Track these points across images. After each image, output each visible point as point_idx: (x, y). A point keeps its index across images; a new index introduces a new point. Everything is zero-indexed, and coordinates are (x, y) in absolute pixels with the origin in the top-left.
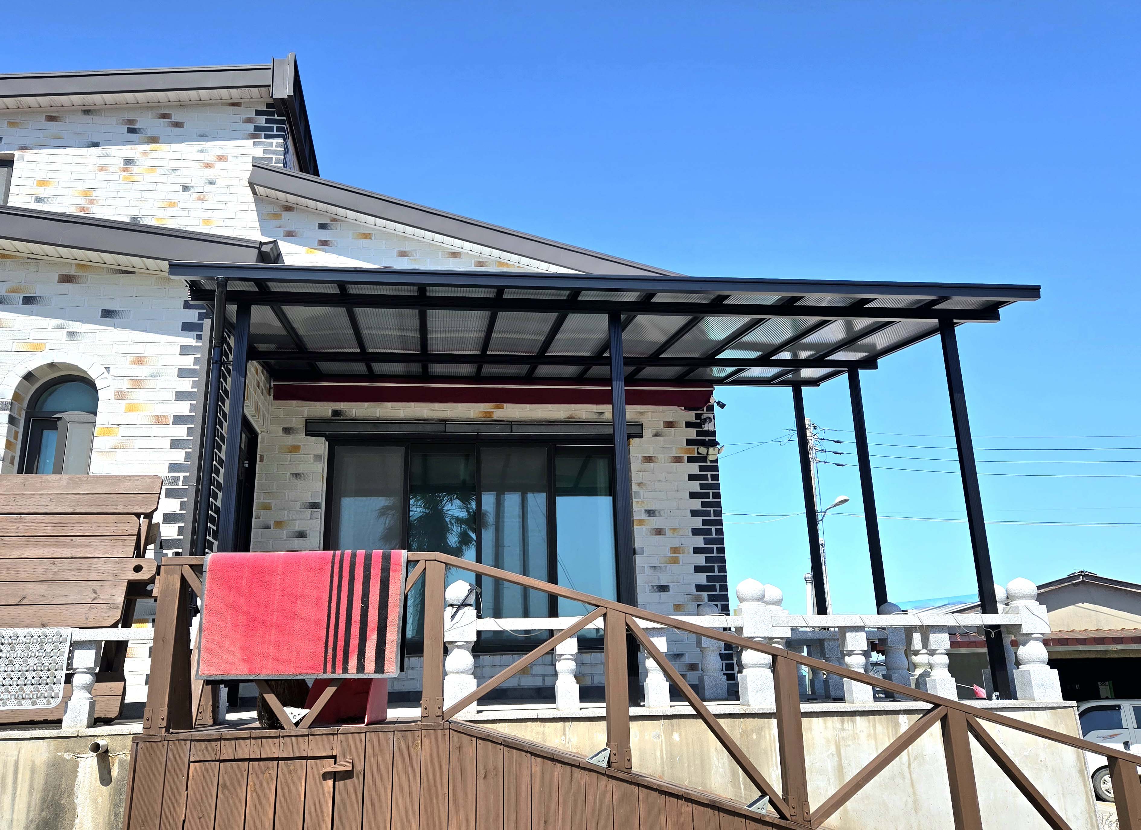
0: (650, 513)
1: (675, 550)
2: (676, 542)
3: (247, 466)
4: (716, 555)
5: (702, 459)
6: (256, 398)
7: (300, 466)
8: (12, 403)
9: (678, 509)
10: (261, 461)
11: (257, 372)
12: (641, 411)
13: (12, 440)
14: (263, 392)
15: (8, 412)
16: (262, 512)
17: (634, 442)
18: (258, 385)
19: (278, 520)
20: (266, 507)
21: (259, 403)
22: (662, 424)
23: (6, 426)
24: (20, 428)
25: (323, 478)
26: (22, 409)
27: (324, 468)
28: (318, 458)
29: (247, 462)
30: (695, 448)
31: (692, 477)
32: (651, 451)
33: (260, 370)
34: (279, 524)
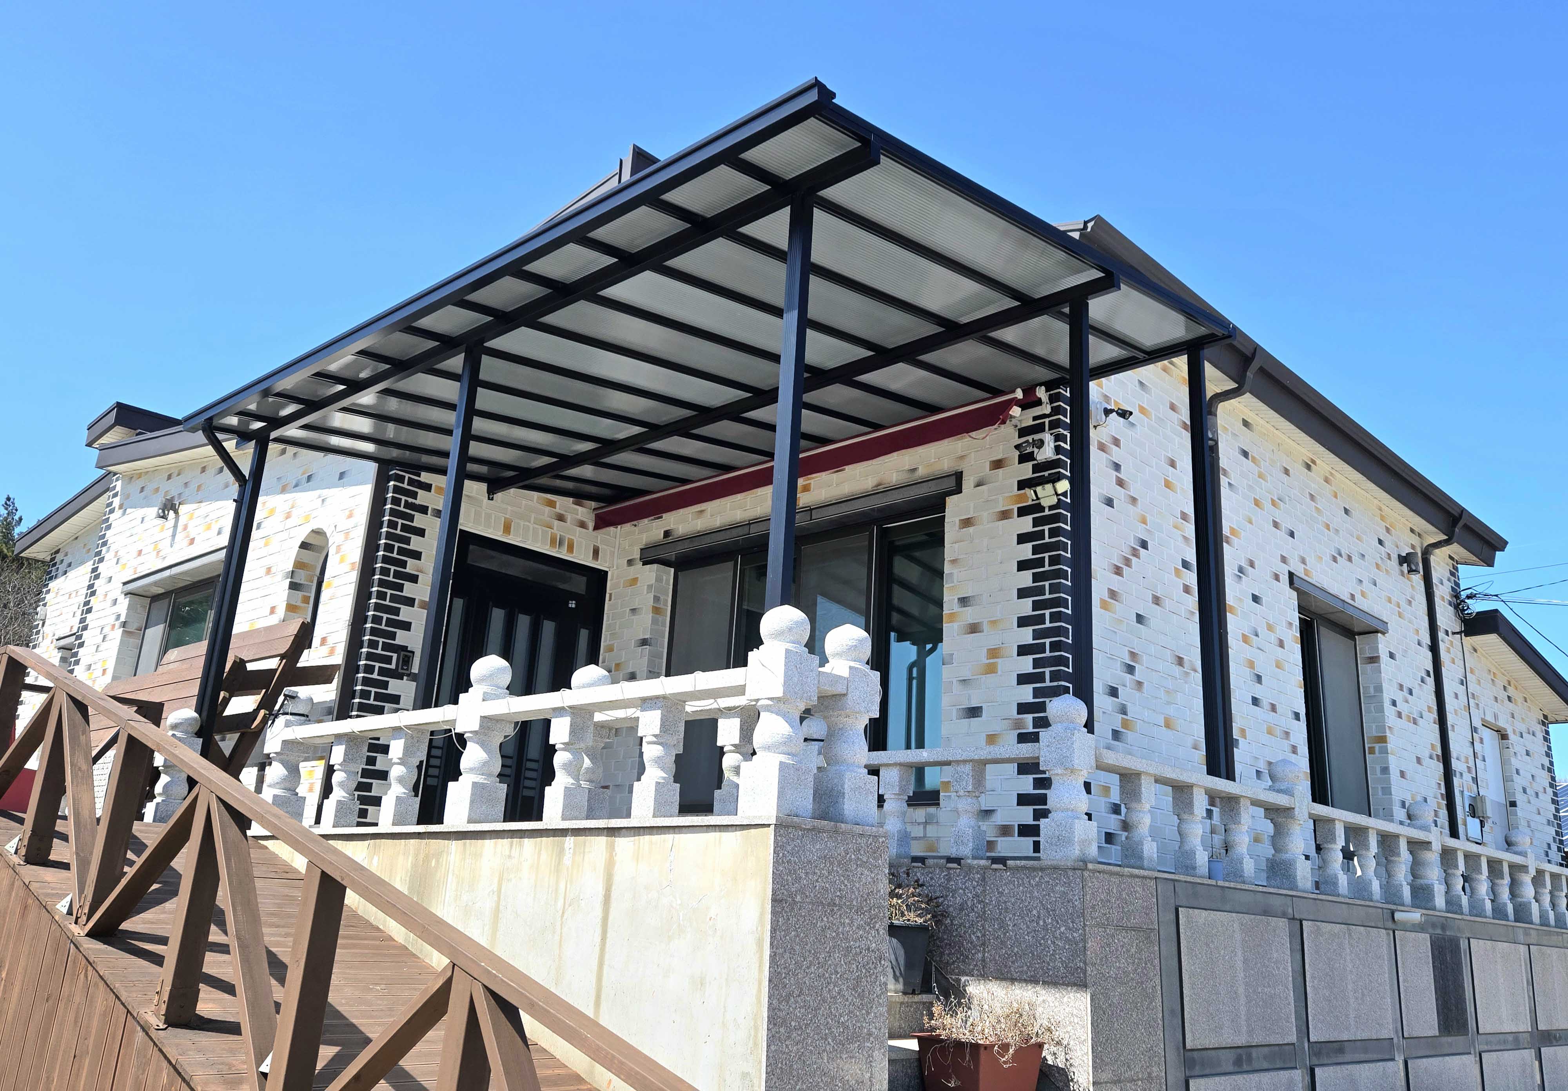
0: (964, 601)
1: (994, 653)
2: (994, 643)
3: (574, 606)
4: (1048, 654)
5: (1038, 508)
6: (555, 531)
7: (637, 599)
8: (293, 571)
9: (1001, 590)
10: (610, 600)
11: (552, 504)
12: (963, 454)
13: (299, 604)
14: (583, 525)
15: (289, 580)
16: (607, 654)
17: (951, 501)
18: (561, 518)
19: (617, 662)
20: (610, 649)
21: (568, 536)
22: (987, 466)
23: (287, 591)
24: (311, 593)
25: (656, 610)
26: (312, 576)
27: (656, 599)
28: (650, 587)
29: (574, 602)
30: (1030, 493)
31: (1022, 539)
32: (972, 509)
33: (564, 503)
34: (618, 666)
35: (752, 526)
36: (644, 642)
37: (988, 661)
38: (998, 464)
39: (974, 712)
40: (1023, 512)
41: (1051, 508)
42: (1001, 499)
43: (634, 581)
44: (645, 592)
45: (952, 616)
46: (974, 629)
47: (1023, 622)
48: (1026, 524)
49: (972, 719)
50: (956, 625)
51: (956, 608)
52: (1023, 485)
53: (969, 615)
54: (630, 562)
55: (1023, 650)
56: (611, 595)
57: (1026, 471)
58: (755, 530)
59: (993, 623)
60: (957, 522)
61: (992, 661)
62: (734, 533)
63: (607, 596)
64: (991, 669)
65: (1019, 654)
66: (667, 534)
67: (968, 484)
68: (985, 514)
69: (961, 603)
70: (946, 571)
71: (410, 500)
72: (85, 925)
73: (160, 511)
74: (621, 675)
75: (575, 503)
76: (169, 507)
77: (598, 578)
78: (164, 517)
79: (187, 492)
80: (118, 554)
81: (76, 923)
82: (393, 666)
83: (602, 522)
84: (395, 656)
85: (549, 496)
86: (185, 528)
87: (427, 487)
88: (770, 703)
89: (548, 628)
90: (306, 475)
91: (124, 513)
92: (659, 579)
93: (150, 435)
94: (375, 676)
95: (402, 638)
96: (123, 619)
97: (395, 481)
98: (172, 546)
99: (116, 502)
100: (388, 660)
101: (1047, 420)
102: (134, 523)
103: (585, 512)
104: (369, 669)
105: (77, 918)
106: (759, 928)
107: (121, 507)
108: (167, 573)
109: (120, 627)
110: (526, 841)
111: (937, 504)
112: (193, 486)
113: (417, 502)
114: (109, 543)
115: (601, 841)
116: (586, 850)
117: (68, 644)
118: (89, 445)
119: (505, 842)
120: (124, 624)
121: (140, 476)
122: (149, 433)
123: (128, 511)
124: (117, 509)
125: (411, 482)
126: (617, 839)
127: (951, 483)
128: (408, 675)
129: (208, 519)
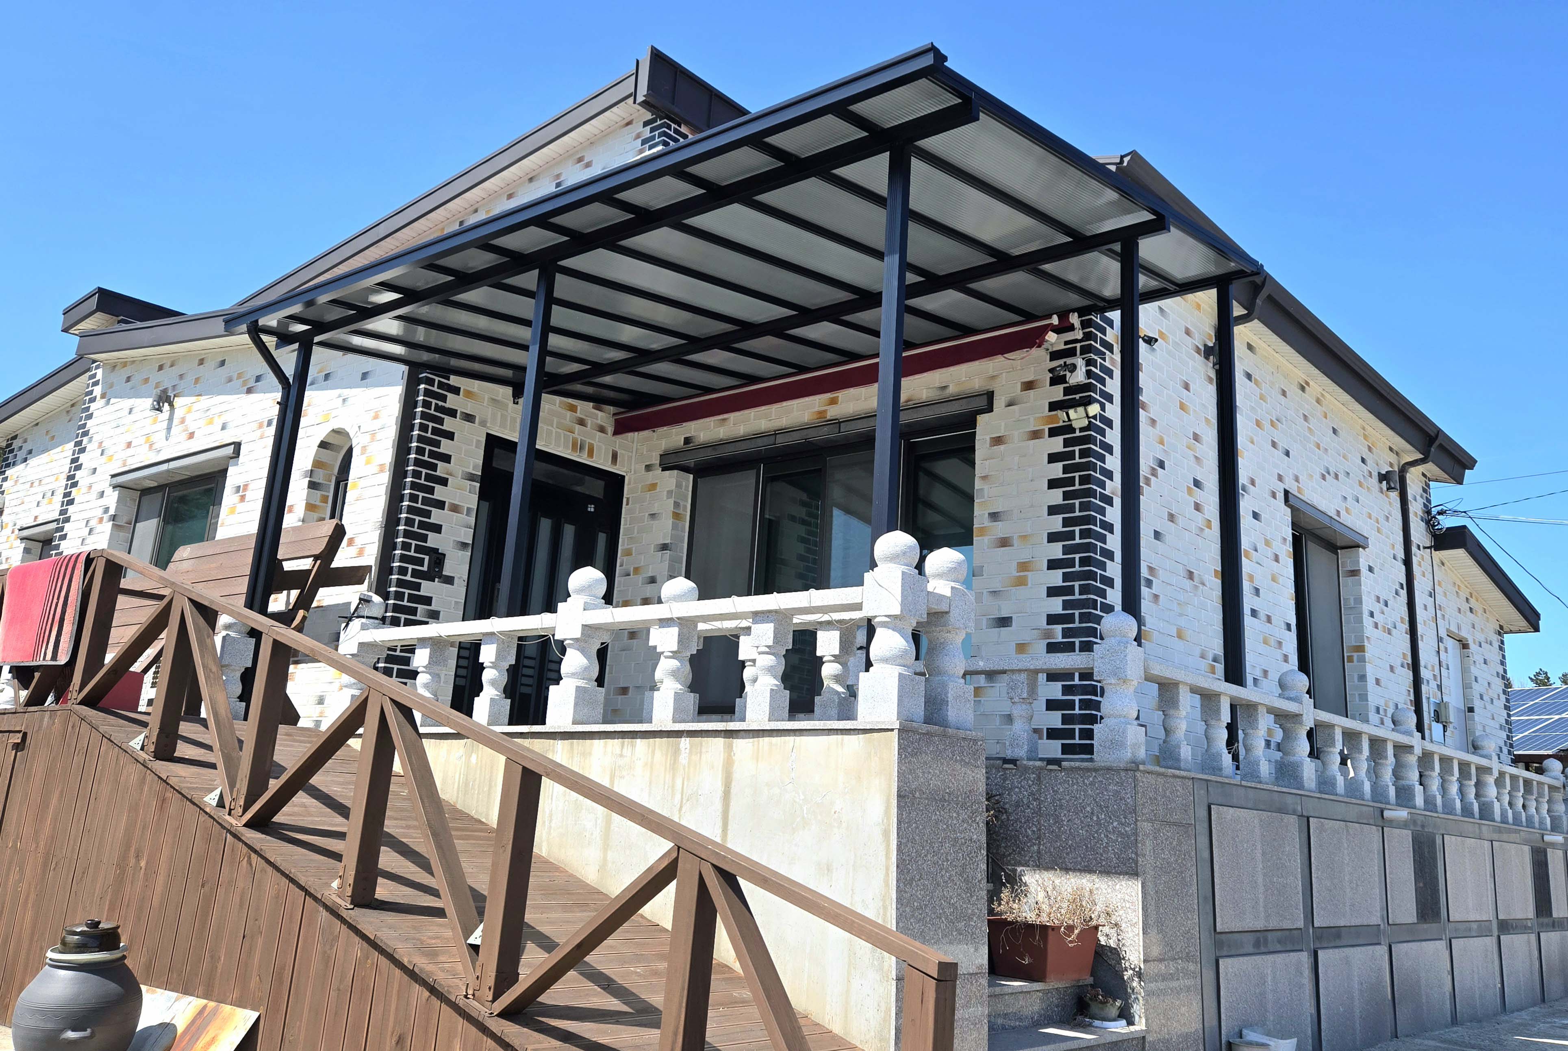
0: (994, 516)
1: (1024, 566)
2: (1024, 556)
3: (592, 510)
4: (1077, 568)
5: (1069, 429)
6: (576, 435)
7: (656, 505)
8: (311, 470)
9: (1032, 506)
10: (627, 504)
11: (573, 409)
12: (995, 374)
13: (318, 503)
14: (602, 430)
15: (308, 479)
16: (625, 558)
17: (982, 419)
18: (582, 422)
19: (636, 566)
20: (628, 553)
21: (588, 441)
22: (1019, 386)
23: (306, 491)
24: (329, 492)
25: (677, 516)
26: (331, 475)
27: (676, 505)
28: (670, 493)
29: (593, 506)
30: (1062, 415)
31: (1053, 458)
32: (1002, 428)
33: (585, 408)
34: (637, 570)
35: (778, 436)
36: (664, 547)
37: (1018, 574)
38: (1029, 386)
39: (1004, 622)
40: (1053, 432)
41: (1082, 430)
42: (1032, 420)
43: (653, 487)
44: (665, 498)
45: (983, 530)
46: (1004, 542)
47: (1053, 537)
48: (1057, 444)
49: (1002, 629)
50: (986, 539)
51: (987, 523)
52: (1054, 406)
53: (1000, 529)
54: (648, 468)
55: (1053, 565)
56: (628, 499)
57: (1058, 393)
58: (781, 440)
59: (1024, 538)
60: (988, 440)
61: (1022, 574)
62: (760, 442)
63: (625, 500)
64: (1021, 582)
65: (1049, 569)
66: (687, 441)
67: (999, 403)
68: (1016, 433)
69: (991, 517)
70: (976, 487)
71: (440, 403)
72: (241, 816)
73: (155, 403)
74: (641, 579)
75: (594, 408)
76: (164, 399)
77: (615, 483)
78: (159, 409)
79: (182, 384)
80: (103, 445)
81: (229, 814)
82: (425, 568)
83: (622, 428)
84: (427, 558)
85: (570, 401)
86: (183, 421)
87: (456, 391)
88: (887, 619)
89: (569, 531)
90: (324, 374)
91: (108, 403)
92: (679, 485)
93: (139, 324)
94: (408, 578)
95: (433, 540)
96: (112, 511)
97: (425, 384)
98: (167, 440)
99: (98, 391)
100: (420, 562)
101: (1078, 345)
102: (119, 414)
103: (604, 417)
104: (403, 571)
105: (230, 810)
106: (885, 821)
107: (103, 396)
108: (164, 467)
109: (109, 521)
110: (639, 742)
111: (969, 421)
112: (190, 378)
113: (447, 405)
114: (91, 433)
115: (720, 741)
116: (704, 750)
117: (33, 535)
118: (65, 330)
119: (616, 743)
120: (114, 518)
121: (125, 365)
122: (139, 323)
123: (113, 401)
124: (98, 398)
125: (441, 385)
126: (735, 740)
127: (982, 402)
128: (439, 578)
129: (208, 413)
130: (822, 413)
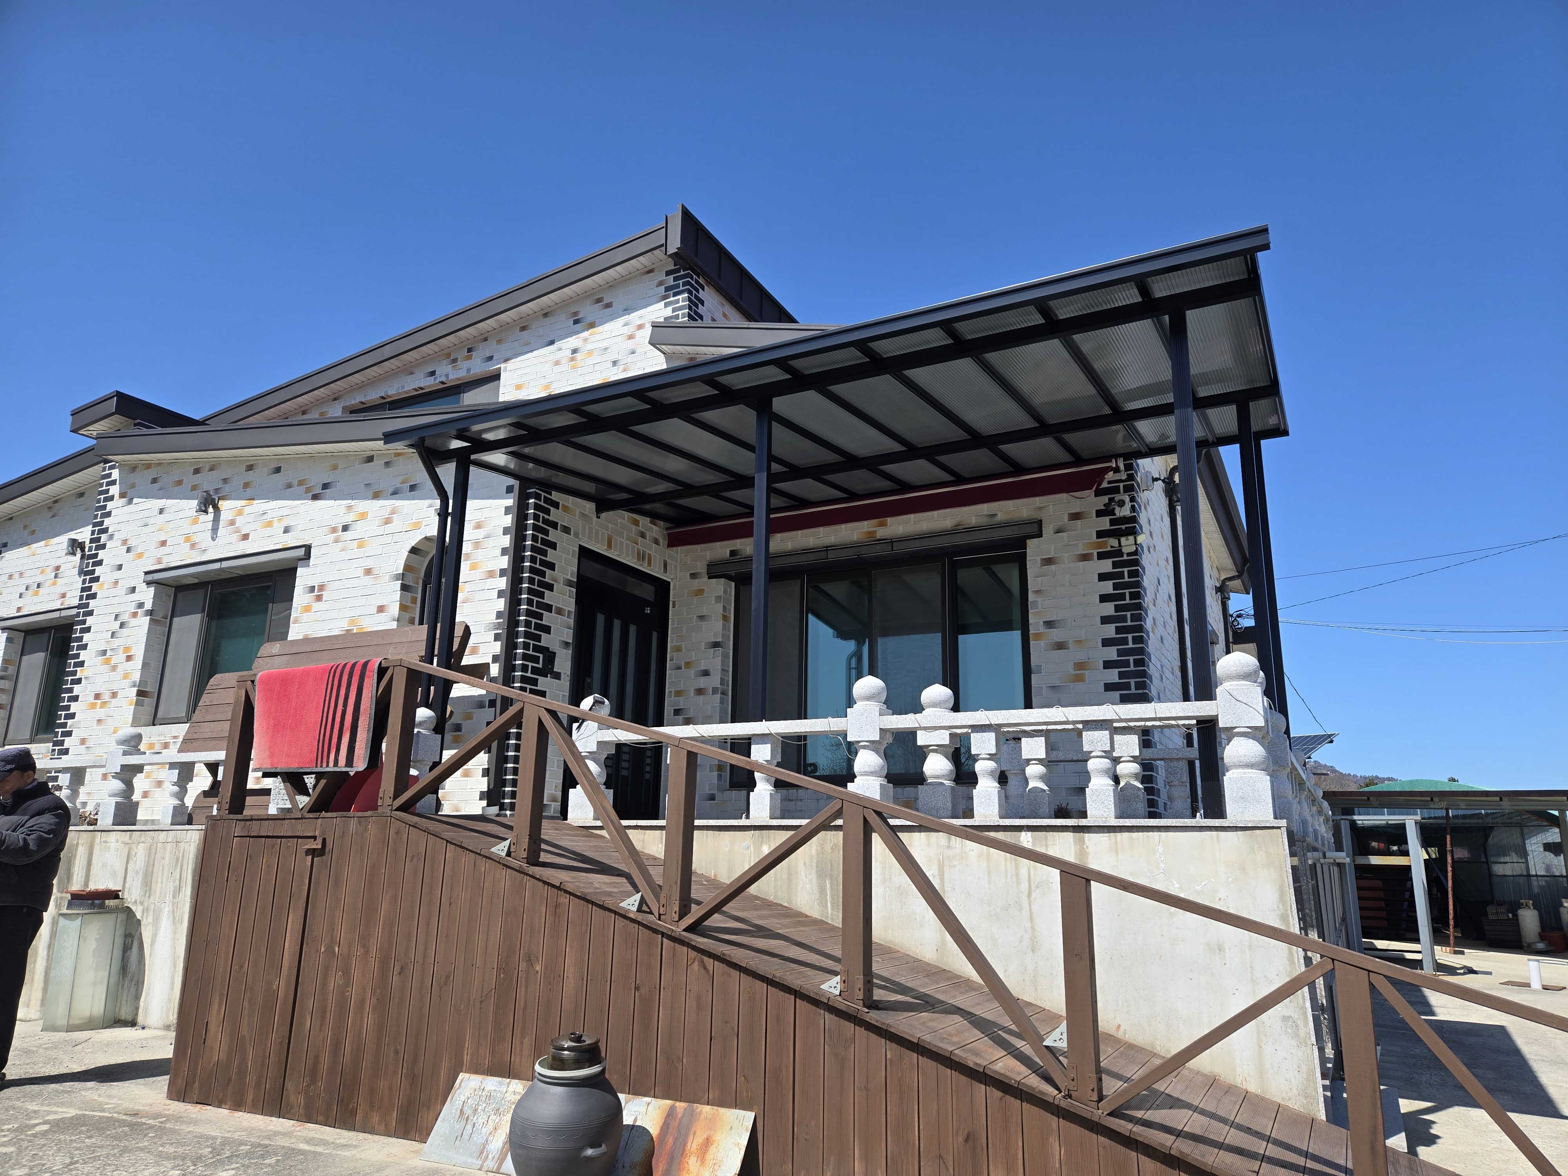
0: (1049, 624)
1: (1080, 666)
2: (1081, 657)
3: (649, 612)
4: (1132, 668)
5: (1119, 553)
6: (639, 547)
7: (704, 608)
8: (403, 574)
9: (1085, 617)
10: (674, 607)
11: (636, 523)
12: (1042, 505)
13: (409, 604)
14: (656, 542)
15: (400, 582)
16: (675, 654)
17: (1031, 544)
18: (643, 535)
19: (688, 661)
20: (678, 649)
21: (648, 551)
22: (1066, 517)
23: (399, 592)
25: (725, 618)
26: (418, 578)
27: (725, 608)
28: (718, 599)
29: (648, 608)
30: (1113, 542)
31: (1103, 577)
32: (1052, 550)
33: (644, 521)
34: (688, 665)
35: (829, 552)
36: (716, 645)
37: (1076, 672)
38: (1076, 516)
40: (1102, 556)
41: (1129, 554)
42: (1081, 544)
43: (700, 592)
44: (713, 602)
45: (1038, 636)
46: (1060, 646)
47: (1107, 643)
48: (1107, 566)
50: (1042, 643)
51: (1042, 629)
52: (1100, 534)
53: (1055, 635)
54: (694, 576)
55: (1108, 665)
56: (674, 603)
57: (1105, 523)
58: (832, 556)
59: (1079, 642)
60: (1039, 562)
61: (1079, 672)
62: (810, 557)
63: (671, 603)
64: (1079, 679)
65: (1104, 668)
66: (733, 553)
67: (1047, 530)
68: (1066, 555)
69: (1047, 625)
70: (1030, 600)
71: (546, 516)
72: (678, 921)
73: (202, 505)
74: (693, 672)
75: (652, 523)
76: (209, 503)
77: (663, 587)
78: (206, 512)
79: (227, 488)
80: (129, 542)
81: (659, 919)
82: (540, 666)
83: (674, 541)
84: (541, 656)
85: (635, 516)
86: (232, 523)
87: (556, 505)
89: (633, 629)
90: (408, 485)
91: (130, 502)
92: (725, 592)
93: (160, 430)
94: (529, 674)
95: (546, 640)
96: (148, 606)
97: (535, 499)
98: (213, 539)
99: (114, 490)
100: (536, 660)
101: (1121, 485)
102: (147, 514)
103: (656, 530)
104: (524, 668)
105: (660, 915)
107: (122, 495)
108: (217, 566)
109: (146, 615)
111: (1021, 543)
112: (237, 482)
113: (551, 518)
114: (110, 530)
118: (74, 431)
120: (150, 613)
121: (148, 466)
123: (135, 500)
124: (117, 497)
125: (546, 500)
127: (1034, 529)
128: (551, 674)
129: (265, 517)
130: (871, 534)
